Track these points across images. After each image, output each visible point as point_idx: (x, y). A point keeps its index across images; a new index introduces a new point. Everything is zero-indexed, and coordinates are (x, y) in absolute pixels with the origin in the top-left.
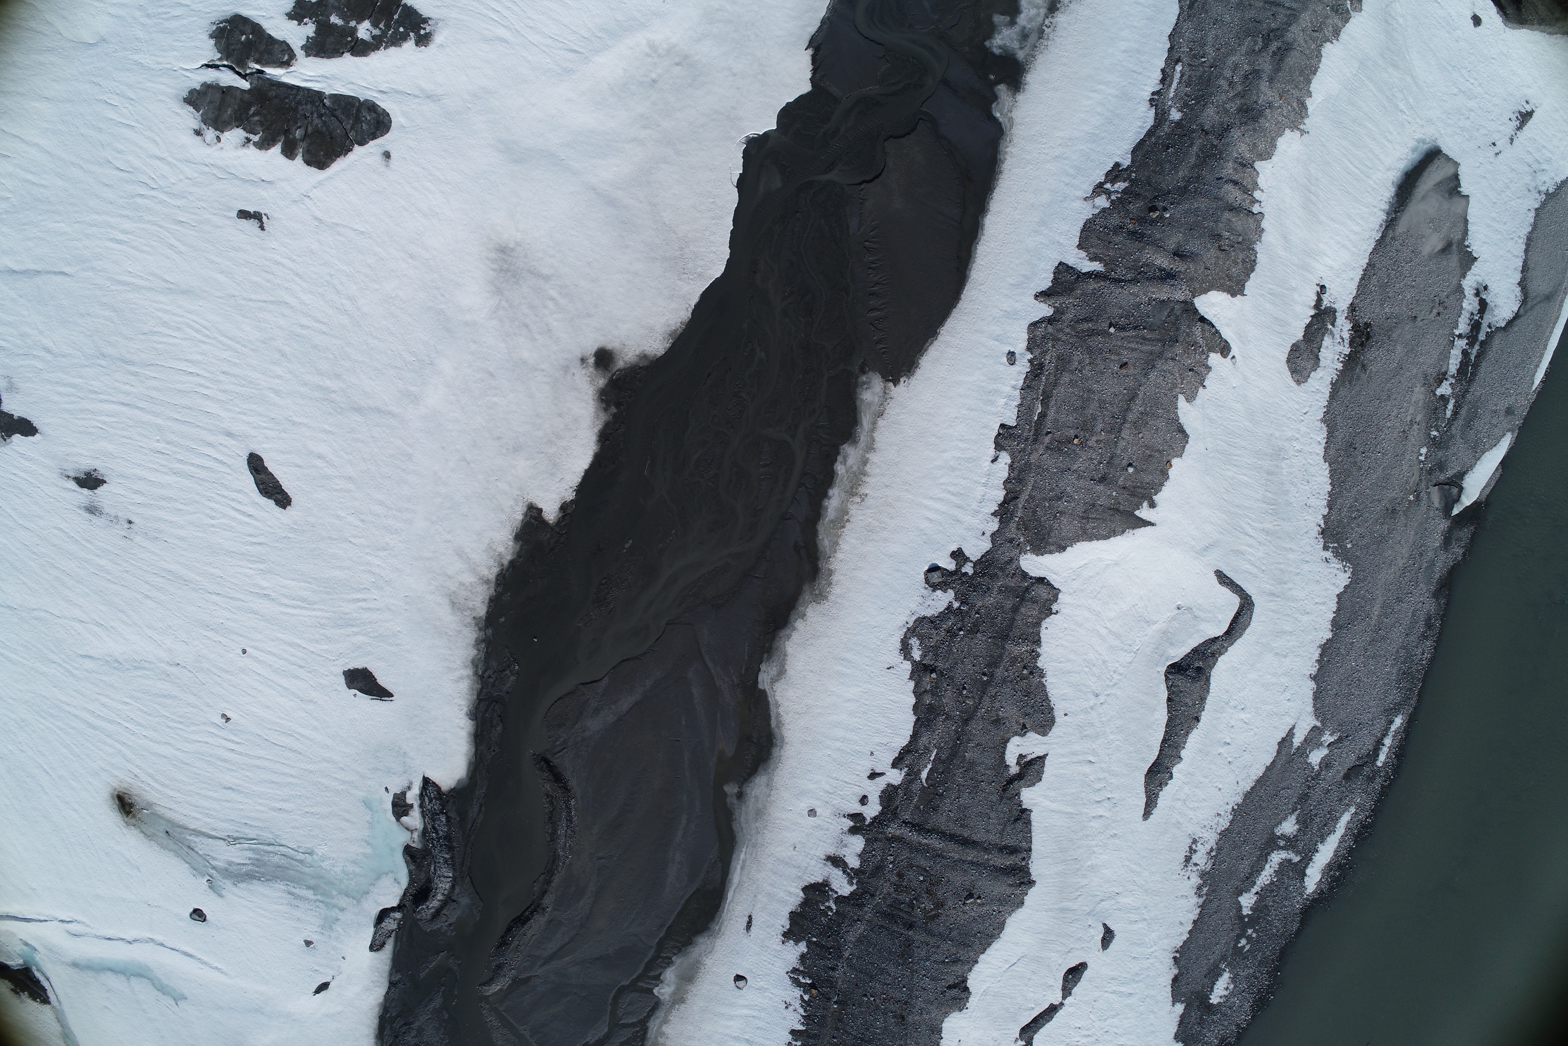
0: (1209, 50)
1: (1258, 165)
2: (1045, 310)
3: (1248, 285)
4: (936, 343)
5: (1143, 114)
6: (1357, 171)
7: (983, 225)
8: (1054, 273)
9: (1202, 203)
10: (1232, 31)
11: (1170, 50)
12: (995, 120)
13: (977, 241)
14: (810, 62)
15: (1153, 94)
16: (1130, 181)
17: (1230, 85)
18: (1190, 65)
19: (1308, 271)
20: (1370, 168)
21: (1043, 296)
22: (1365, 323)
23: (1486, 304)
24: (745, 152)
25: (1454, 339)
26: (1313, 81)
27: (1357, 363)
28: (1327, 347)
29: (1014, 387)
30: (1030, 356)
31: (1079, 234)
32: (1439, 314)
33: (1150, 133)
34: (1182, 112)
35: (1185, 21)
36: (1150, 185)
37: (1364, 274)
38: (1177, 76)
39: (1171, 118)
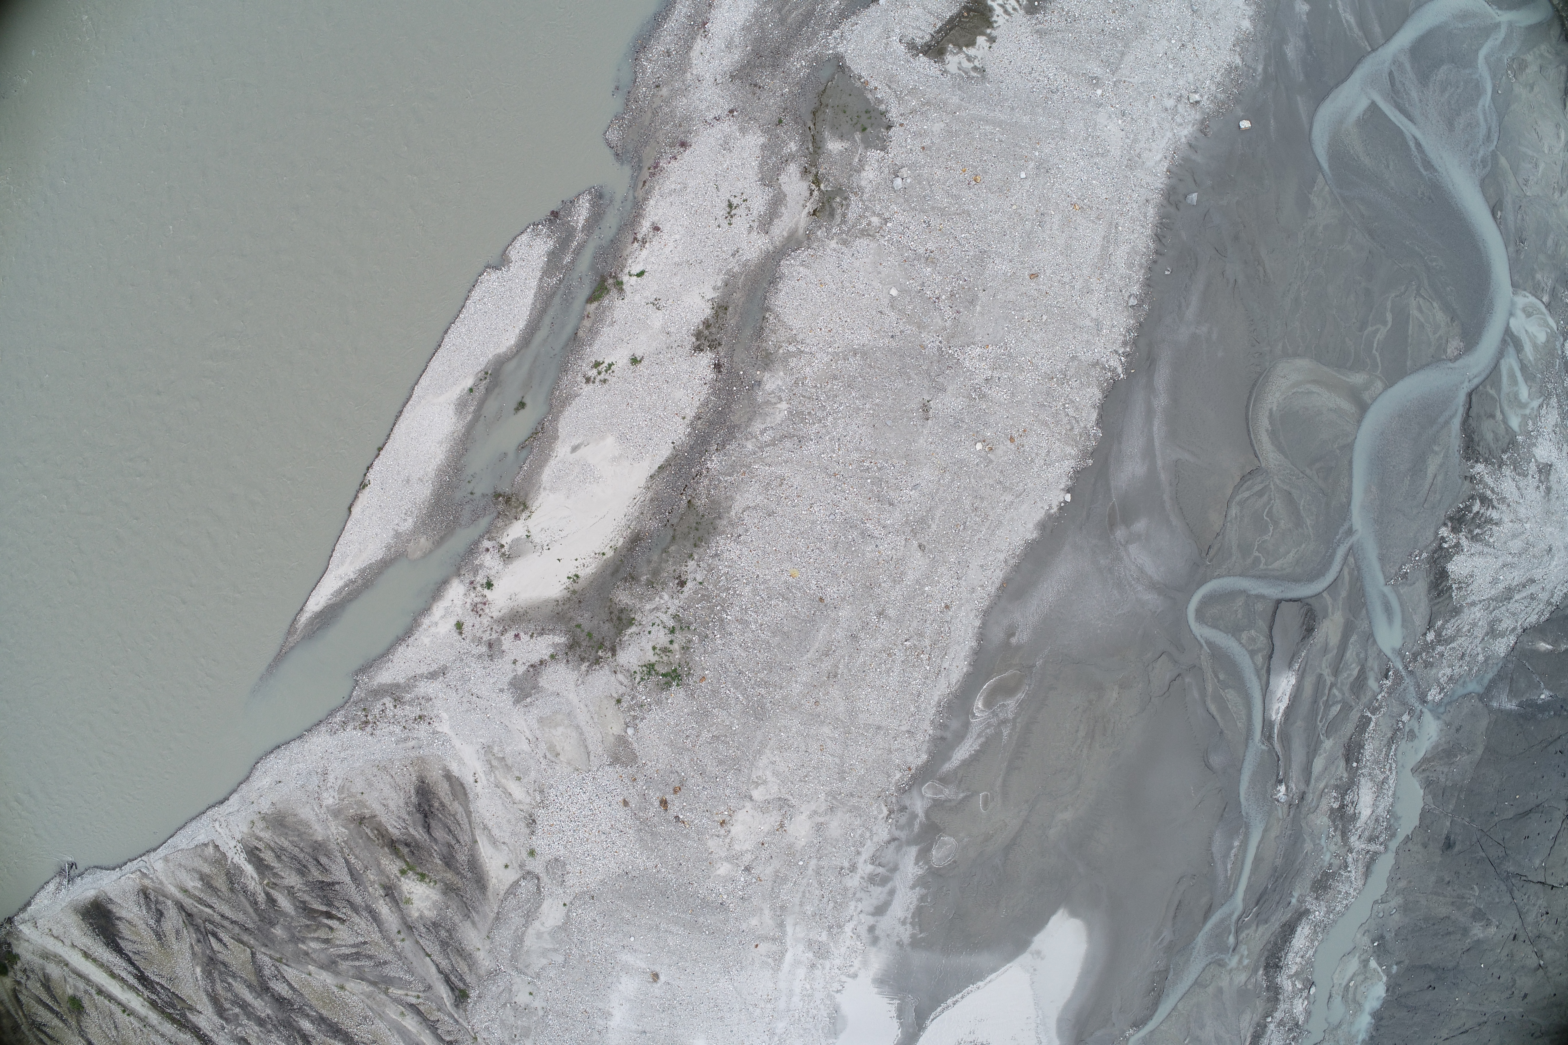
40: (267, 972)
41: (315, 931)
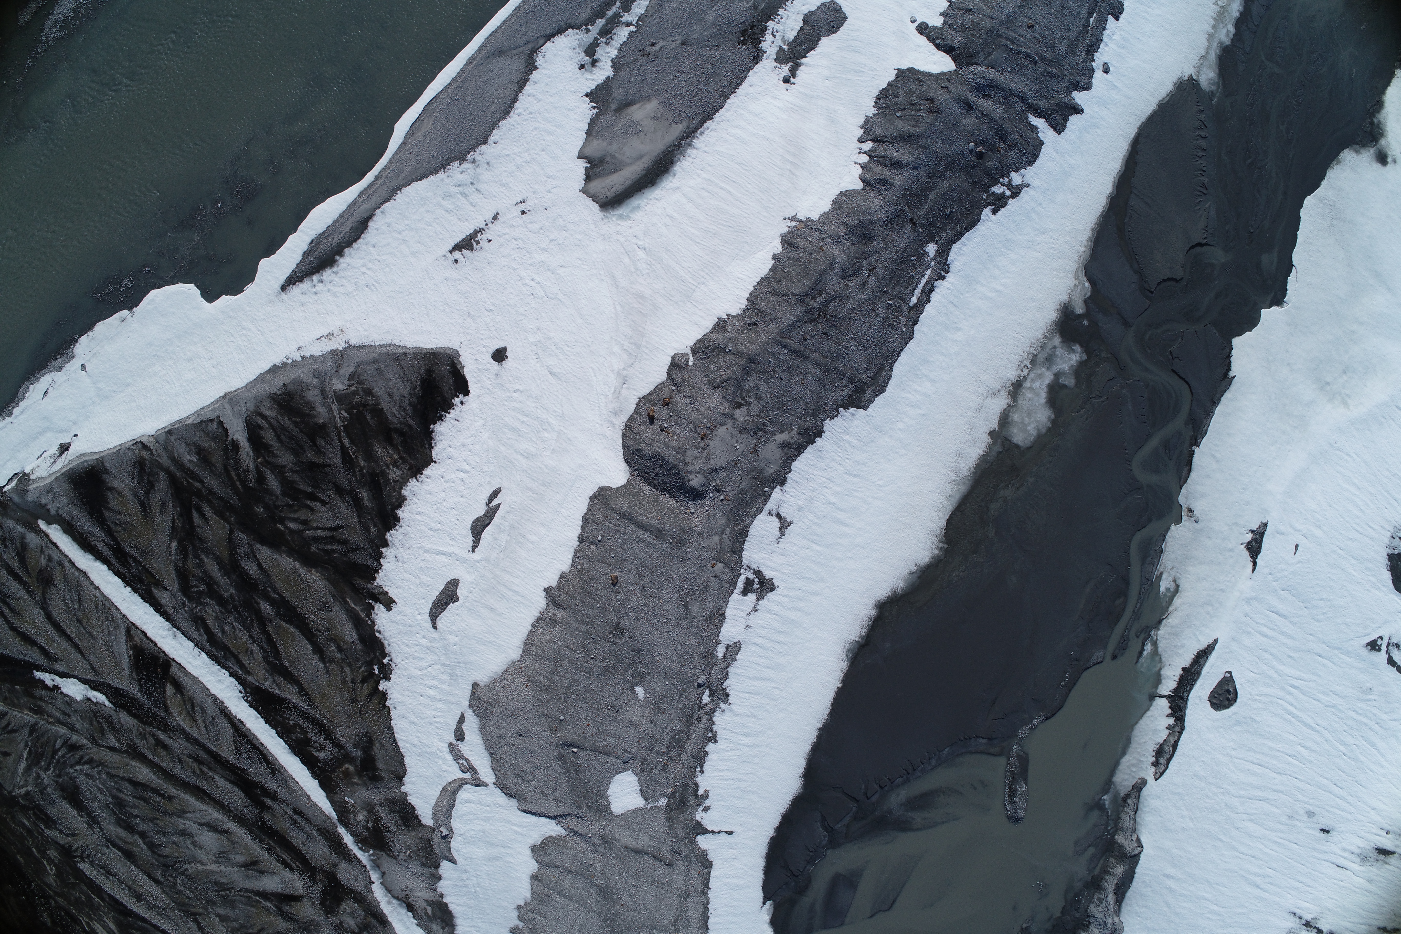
0: (882, 312)
1: (859, 185)
2: (1079, 97)
3: (893, 78)
4: (1161, 99)
5: (959, 258)
6: (723, 185)
7: (1113, 186)
8: (1065, 126)
9: (939, 147)
10: (854, 329)
11: (915, 322)
12: (1090, 280)
13: (1120, 174)
14: (1232, 364)
15: (943, 278)
16: (988, 191)
17: (874, 268)
18: (903, 300)
19: (805, 95)
20: (703, 189)
21: (1077, 110)
22: (745, 44)
23: (585, 52)
24: (1285, 295)
25: (637, 22)
26: (767, 271)
27: (762, 12)
28: (792, 30)
29: (1107, 45)
30: (1093, 64)
31: (1041, 154)
32: (653, 45)
33: (959, 235)
34: (924, 251)
35: (894, 351)
36: (974, 182)
37: (735, 88)
38: (918, 292)
39: (936, 247)
40: (241, 550)
41: (296, 511)
